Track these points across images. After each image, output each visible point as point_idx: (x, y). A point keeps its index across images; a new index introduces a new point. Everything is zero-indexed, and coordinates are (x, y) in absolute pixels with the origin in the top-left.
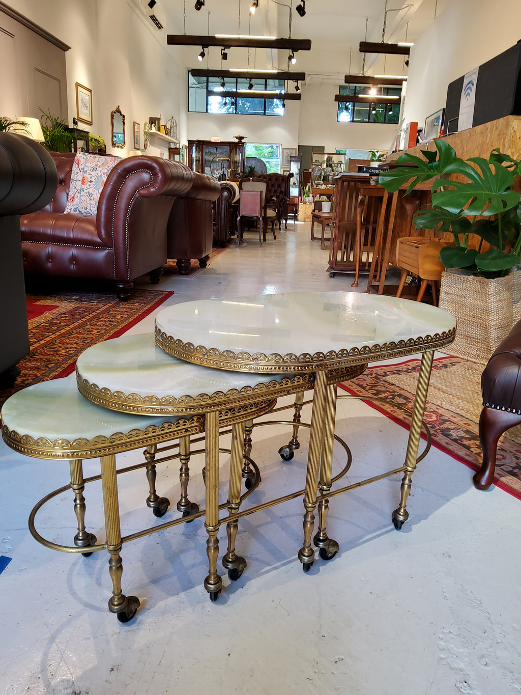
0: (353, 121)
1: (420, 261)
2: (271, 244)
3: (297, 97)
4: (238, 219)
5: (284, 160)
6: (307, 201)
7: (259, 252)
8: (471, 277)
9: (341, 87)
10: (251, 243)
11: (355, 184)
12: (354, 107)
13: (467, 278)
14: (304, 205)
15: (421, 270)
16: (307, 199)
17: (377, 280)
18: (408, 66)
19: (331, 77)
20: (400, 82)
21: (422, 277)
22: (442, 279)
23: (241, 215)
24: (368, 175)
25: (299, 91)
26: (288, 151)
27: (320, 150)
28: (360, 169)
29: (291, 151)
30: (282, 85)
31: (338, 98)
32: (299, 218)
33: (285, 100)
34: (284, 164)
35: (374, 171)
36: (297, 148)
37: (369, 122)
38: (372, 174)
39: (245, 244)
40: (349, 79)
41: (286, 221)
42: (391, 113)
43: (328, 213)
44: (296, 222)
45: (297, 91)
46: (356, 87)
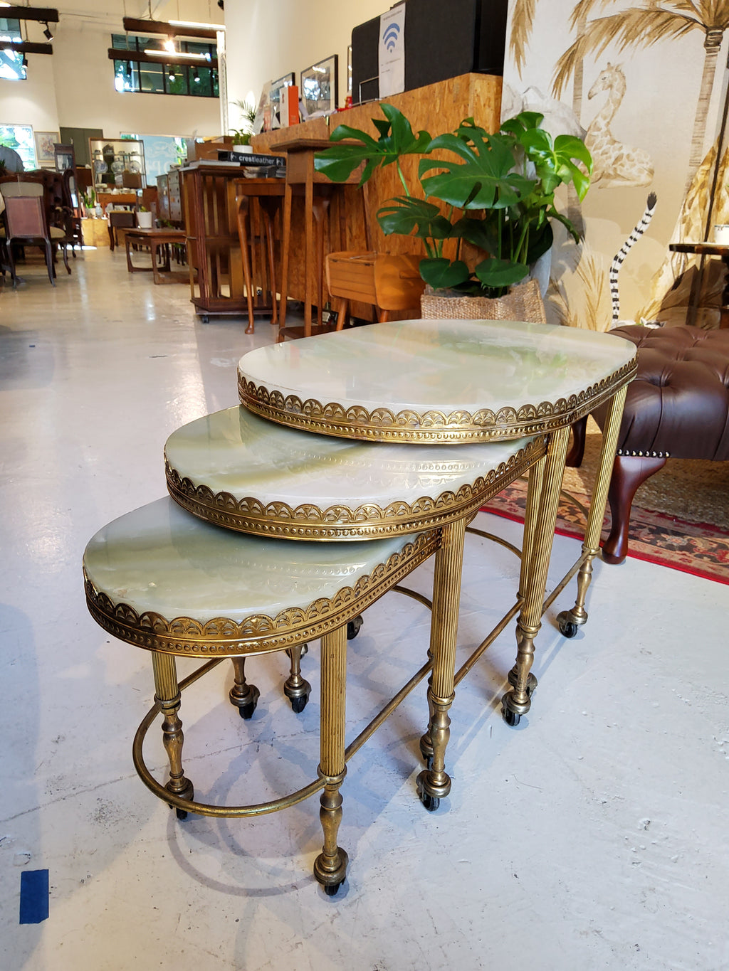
0: (141, 91)
1: (377, 285)
2: (66, 282)
3: (46, 49)
4: (8, 243)
5: (41, 151)
6: (94, 213)
7: (53, 294)
8: (465, 299)
9: (115, 38)
10: (31, 283)
11: (214, 179)
12: (139, 69)
13: (459, 301)
14: (90, 220)
15: (379, 297)
16: (93, 211)
17: (274, 322)
18: (223, 8)
19: (96, 20)
20: (212, 34)
21: (382, 307)
22: (423, 306)
23: (11, 238)
24: (238, 164)
25: (51, 39)
26: (45, 136)
27: (98, 135)
28: (223, 156)
29: (50, 136)
30: (15, 29)
31: (114, 55)
32: (85, 240)
33: (26, 54)
34: (41, 158)
35: (247, 159)
36: (58, 131)
37: (165, 93)
38: (244, 164)
39: (23, 284)
40: (131, 24)
41: (73, 246)
42: (197, 80)
43: (149, 229)
44: (84, 248)
45: (49, 39)
46: (137, 38)
